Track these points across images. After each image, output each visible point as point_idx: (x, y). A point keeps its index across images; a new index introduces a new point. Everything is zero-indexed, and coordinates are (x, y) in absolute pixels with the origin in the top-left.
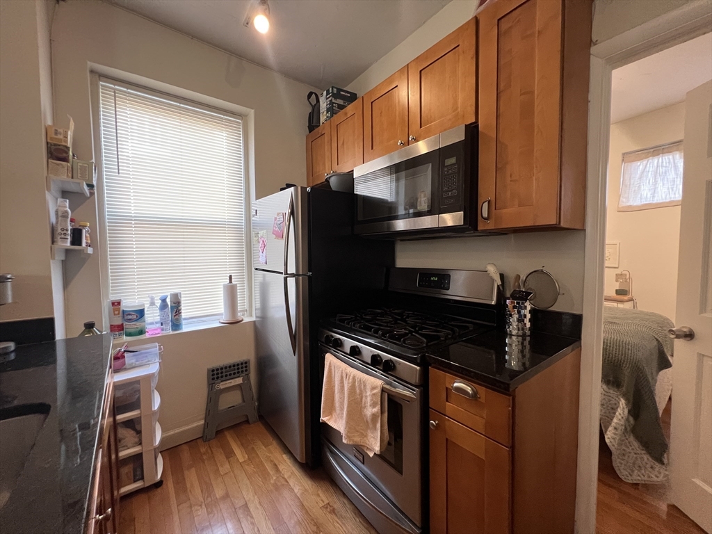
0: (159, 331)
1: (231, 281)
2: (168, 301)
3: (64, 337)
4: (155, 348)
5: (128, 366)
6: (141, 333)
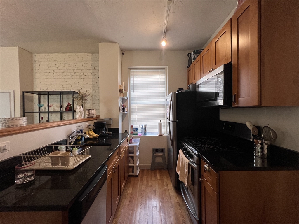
0: (141, 135)
1: (160, 122)
2: (143, 126)
3: (121, 133)
4: (139, 139)
5: (132, 143)
6: (137, 134)
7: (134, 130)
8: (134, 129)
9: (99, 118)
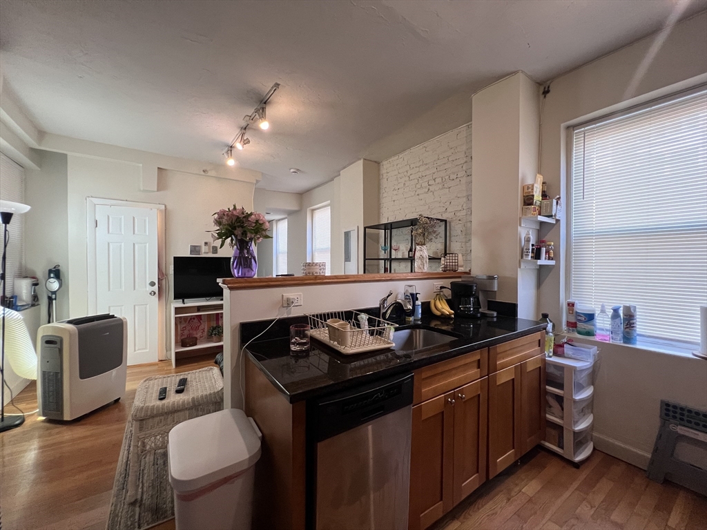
3: (530, 319)
5: (565, 355)
6: (590, 333)
7: (580, 318)
8: (578, 314)
9: (469, 273)
